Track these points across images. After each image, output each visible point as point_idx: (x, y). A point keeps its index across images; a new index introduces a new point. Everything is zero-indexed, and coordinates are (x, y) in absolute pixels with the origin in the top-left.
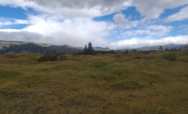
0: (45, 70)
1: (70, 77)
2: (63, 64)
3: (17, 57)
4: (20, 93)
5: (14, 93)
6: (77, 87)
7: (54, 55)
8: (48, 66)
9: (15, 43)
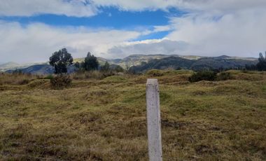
0: (202, 93)
1: (244, 107)
2: (228, 85)
3: (162, 75)
4: (173, 121)
5: (166, 121)
6: (258, 123)
7: (212, 72)
8: (205, 87)
9: (154, 58)
